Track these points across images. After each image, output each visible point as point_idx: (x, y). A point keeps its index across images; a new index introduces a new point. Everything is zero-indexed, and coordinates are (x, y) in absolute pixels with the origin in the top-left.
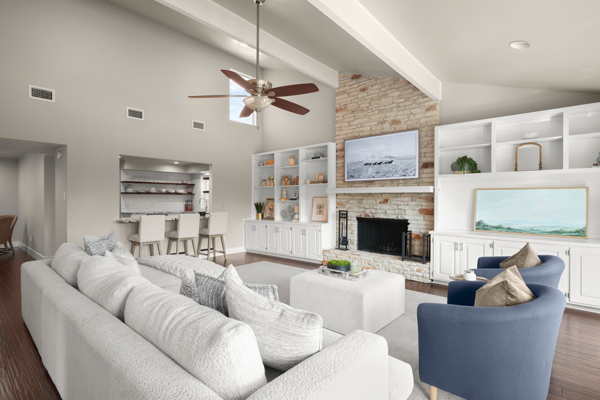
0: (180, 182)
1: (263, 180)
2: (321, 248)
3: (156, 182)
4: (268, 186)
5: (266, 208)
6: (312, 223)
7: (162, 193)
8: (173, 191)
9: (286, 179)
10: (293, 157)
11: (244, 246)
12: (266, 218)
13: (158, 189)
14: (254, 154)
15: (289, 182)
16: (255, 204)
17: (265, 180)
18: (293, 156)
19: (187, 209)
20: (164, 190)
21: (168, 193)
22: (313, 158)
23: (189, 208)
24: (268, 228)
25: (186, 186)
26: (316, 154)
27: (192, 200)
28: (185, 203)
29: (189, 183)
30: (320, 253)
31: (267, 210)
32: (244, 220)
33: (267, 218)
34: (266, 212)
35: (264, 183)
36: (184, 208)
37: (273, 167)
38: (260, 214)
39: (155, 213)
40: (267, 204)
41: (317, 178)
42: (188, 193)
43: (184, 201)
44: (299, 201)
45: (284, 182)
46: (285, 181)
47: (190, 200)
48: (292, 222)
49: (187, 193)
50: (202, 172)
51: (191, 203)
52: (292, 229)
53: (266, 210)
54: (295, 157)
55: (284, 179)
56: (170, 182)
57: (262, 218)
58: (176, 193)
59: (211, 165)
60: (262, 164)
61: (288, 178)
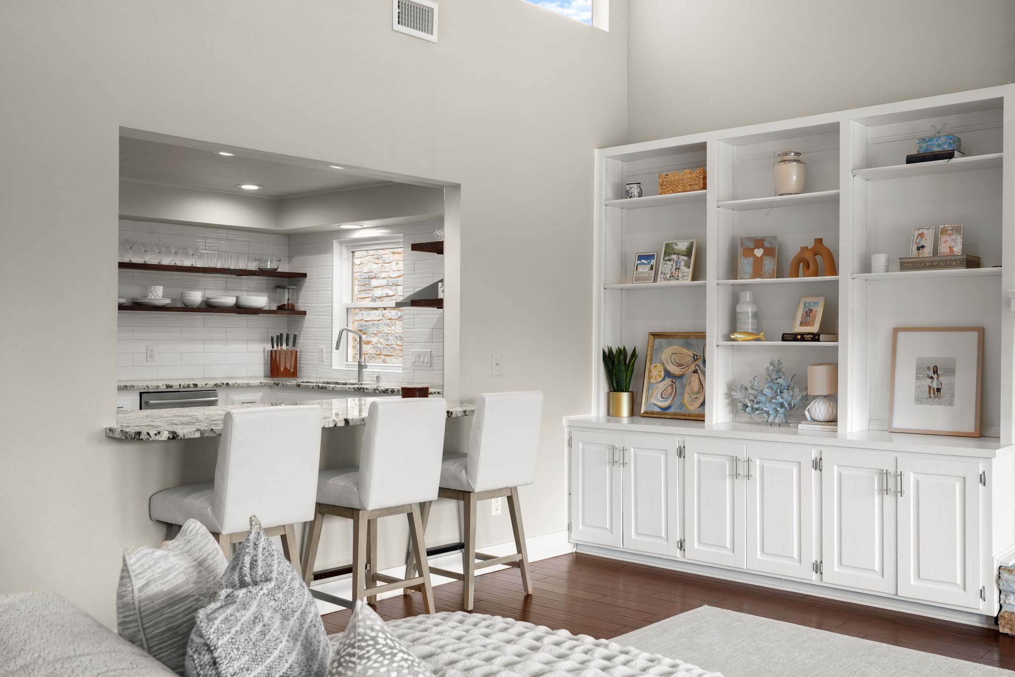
0: (253, 266)
1: (641, 257)
2: (990, 558)
3: (166, 261)
4: (665, 279)
5: (650, 371)
6: (890, 441)
7: (188, 308)
8: (230, 300)
9: (759, 252)
10: (796, 157)
11: (566, 527)
12: (652, 413)
13: (175, 292)
14: (601, 147)
15: (769, 264)
16: (604, 352)
17: (649, 257)
18: (797, 154)
19: (278, 369)
20: (196, 297)
21: (209, 307)
22: (911, 160)
23: (285, 368)
24: (693, 456)
25: (273, 281)
26: (930, 139)
27: (295, 337)
28: (269, 347)
29: (284, 268)
30: (984, 577)
31: (653, 381)
32: (565, 423)
33: (658, 413)
34: (648, 388)
35: (644, 269)
36: (263, 366)
37: (703, 200)
38: (625, 397)
39: (171, 387)
40: (651, 356)
41: (928, 243)
42: (281, 308)
43: (263, 341)
44: (840, 343)
45: (746, 265)
46: (750, 260)
47: (288, 336)
48: (796, 433)
49: (275, 308)
50: (345, 226)
51: (294, 345)
52: (825, 464)
53: (650, 378)
54: (801, 158)
55: (749, 252)
56: (219, 266)
57: (633, 412)
58: (239, 309)
59: (456, 187)
60: (635, 190)
61: (767, 245)
